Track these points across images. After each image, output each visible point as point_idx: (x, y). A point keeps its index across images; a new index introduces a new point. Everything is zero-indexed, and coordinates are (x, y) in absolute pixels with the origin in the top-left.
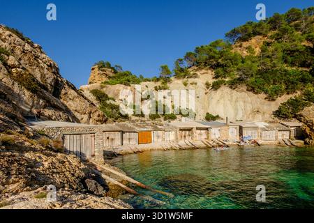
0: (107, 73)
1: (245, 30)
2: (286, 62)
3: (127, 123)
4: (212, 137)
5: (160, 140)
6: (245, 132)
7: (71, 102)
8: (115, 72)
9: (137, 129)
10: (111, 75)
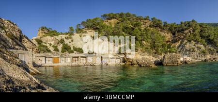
0: (45, 31)
1: (109, 15)
2: (124, 31)
3: (50, 54)
4: (89, 61)
5: (63, 62)
6: (103, 59)
7: (25, 44)
8: (49, 31)
9: (53, 56)
10: (47, 32)
